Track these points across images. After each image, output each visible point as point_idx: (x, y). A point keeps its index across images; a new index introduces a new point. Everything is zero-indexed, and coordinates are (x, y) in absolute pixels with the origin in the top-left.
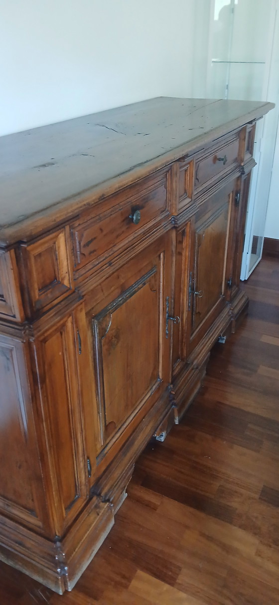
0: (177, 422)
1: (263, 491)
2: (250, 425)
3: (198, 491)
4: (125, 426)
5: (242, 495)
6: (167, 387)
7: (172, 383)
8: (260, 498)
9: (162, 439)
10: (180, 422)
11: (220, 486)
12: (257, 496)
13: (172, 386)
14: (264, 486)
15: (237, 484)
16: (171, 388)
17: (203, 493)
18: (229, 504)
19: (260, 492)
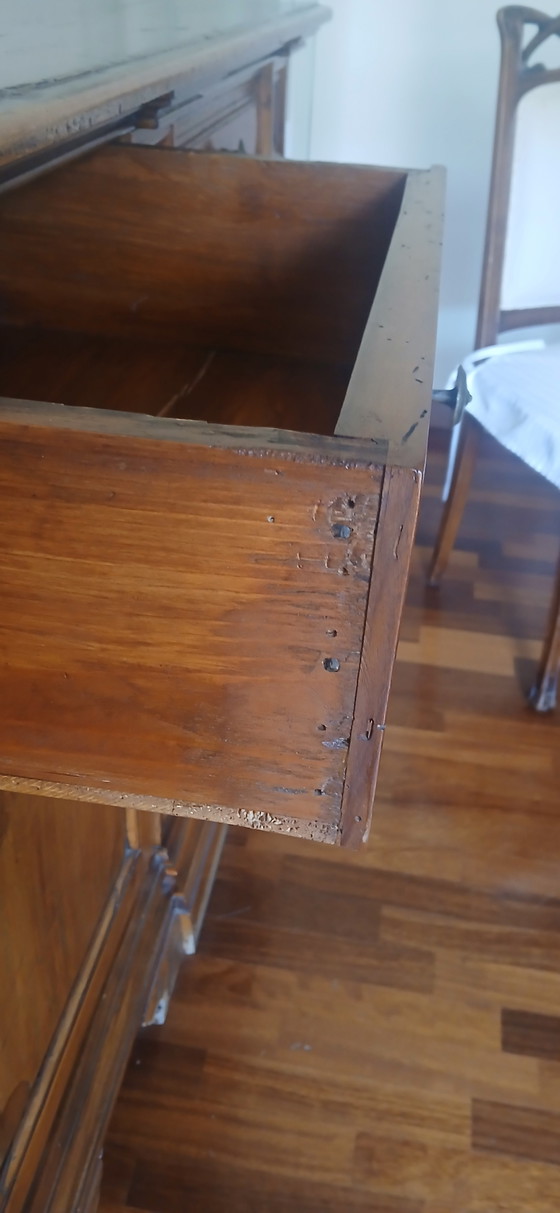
0: (190, 947)
1: (476, 1119)
2: (387, 912)
3: (302, 1174)
4: (54, 1058)
5: (423, 1148)
6: (152, 858)
7: (165, 843)
8: (475, 1145)
9: (160, 1017)
10: (199, 947)
11: (360, 1136)
12: (465, 1140)
13: (164, 854)
14: (475, 1101)
15: (403, 1115)
16: (162, 861)
17: (317, 1177)
18: (396, 1191)
19: (469, 1122)
